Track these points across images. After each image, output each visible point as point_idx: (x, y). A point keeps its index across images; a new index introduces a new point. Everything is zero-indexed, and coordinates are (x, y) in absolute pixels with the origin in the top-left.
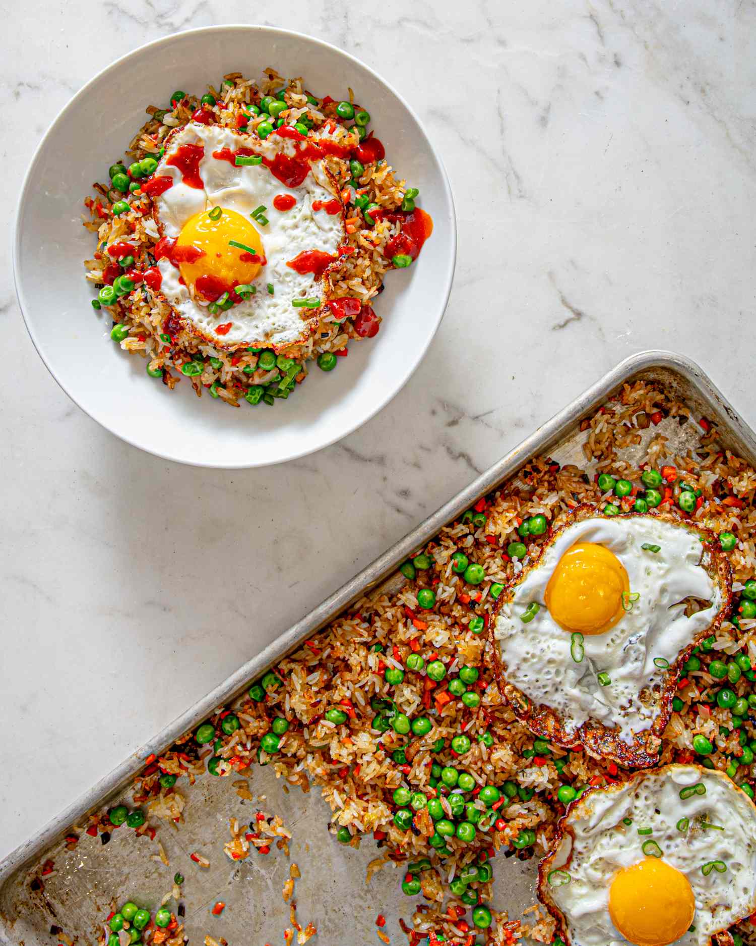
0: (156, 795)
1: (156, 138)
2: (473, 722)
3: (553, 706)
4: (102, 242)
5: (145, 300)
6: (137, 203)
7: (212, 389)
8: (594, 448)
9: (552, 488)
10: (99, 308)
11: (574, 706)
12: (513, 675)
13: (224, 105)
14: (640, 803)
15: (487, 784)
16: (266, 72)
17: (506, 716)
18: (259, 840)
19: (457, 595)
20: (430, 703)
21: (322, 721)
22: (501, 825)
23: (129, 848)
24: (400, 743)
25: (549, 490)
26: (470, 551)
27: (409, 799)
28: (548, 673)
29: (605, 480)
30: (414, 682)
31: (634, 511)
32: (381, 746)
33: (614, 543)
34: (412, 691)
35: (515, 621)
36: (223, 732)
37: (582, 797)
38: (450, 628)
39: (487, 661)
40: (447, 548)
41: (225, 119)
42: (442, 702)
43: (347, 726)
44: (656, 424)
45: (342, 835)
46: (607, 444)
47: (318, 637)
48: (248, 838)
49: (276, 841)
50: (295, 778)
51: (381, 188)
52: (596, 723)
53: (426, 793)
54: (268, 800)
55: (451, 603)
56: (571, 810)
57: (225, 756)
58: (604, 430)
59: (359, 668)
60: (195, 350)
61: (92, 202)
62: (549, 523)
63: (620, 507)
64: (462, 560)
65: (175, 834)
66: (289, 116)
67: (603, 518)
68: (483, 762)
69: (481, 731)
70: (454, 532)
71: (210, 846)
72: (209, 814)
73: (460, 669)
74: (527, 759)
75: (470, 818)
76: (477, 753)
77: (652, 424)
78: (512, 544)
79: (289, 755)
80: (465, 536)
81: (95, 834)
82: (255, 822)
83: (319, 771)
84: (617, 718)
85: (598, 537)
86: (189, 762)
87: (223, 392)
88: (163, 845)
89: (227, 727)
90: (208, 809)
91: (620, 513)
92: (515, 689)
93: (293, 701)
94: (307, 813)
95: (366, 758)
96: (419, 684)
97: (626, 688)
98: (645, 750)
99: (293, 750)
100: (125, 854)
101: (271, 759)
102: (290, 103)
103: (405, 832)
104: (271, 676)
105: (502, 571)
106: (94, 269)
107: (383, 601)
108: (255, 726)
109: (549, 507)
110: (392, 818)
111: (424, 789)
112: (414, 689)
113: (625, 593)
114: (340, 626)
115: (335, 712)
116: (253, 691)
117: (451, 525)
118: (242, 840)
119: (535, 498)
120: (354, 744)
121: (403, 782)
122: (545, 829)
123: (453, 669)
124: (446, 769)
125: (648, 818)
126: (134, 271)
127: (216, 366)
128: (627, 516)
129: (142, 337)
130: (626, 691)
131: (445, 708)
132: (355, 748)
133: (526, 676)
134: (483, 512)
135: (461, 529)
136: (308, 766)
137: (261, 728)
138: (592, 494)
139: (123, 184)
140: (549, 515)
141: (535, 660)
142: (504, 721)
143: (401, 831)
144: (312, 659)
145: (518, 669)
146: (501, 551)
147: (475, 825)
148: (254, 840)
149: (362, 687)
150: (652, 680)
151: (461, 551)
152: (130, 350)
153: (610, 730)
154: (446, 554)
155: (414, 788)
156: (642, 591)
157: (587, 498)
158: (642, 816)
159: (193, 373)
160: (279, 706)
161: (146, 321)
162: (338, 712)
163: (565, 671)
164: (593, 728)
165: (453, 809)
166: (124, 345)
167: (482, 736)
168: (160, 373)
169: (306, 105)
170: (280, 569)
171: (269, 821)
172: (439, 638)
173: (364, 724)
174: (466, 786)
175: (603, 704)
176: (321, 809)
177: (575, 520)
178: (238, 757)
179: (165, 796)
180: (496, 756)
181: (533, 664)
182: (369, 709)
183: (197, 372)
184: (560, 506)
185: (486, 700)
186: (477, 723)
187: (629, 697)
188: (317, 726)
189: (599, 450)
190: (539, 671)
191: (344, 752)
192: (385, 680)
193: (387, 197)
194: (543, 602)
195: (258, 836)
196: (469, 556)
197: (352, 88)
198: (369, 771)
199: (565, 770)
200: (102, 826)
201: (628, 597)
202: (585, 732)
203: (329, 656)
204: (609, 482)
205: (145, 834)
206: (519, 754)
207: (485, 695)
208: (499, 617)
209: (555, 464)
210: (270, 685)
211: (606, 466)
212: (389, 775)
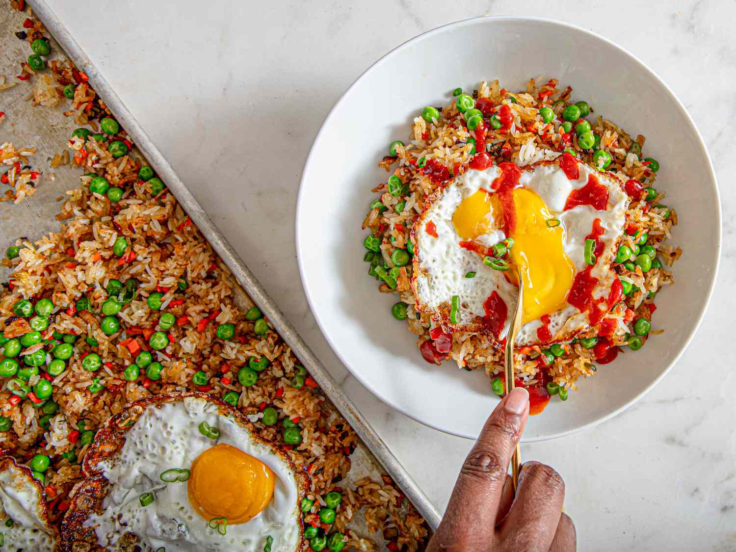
0: (58, 81)
1: (614, 145)
2: (112, 374)
3: (124, 450)
4: (515, 98)
5: (458, 142)
6: (552, 131)
7: (378, 204)
8: (365, 488)
9: (327, 450)
10: (455, 95)
11: (123, 469)
12: (152, 414)
13: (647, 211)
14: (28, 534)
15: (54, 386)
16: (679, 249)
17: (116, 405)
18: (13, 175)
19: (229, 360)
20: (132, 334)
21: (116, 233)
22: (14, 401)
23: (12, 56)
24: (96, 306)
25: (325, 447)
26: (269, 373)
27: (41, 314)
28: (153, 447)
29: (335, 499)
30: (150, 319)
31: (305, 526)
32: (92, 288)
33: (273, 509)
34: (142, 317)
35: (201, 416)
36: (110, 142)
37: (34, 480)
38: (199, 352)
39: (166, 388)
40: (272, 352)
41: (635, 213)
42: (130, 346)
43: (112, 257)
44: (387, 546)
45: (13, 251)
46: (370, 500)
47: (194, 229)
48: (17, 164)
49: (12, 189)
50: (68, 207)
51: (570, 365)
52: (108, 490)
53: (47, 329)
54: (50, 182)
55: (222, 355)
56: (23, 469)
57: (88, 144)
58: (381, 498)
59: (162, 268)
60: (412, 189)
61: (554, 86)
62: (294, 447)
63: (309, 513)
64: (260, 366)
65: (23, 97)
66: (637, 276)
67: (298, 500)
68: (75, 383)
69: (103, 382)
70: (286, 358)
71: (10, 130)
72: (40, 129)
73: (160, 362)
74: (77, 424)
75: (21, 371)
76: (82, 378)
77: (388, 542)
78: (275, 412)
79: (89, 203)
80: (283, 369)
81: (25, 26)
82: (31, 170)
83: (72, 230)
84: (111, 511)
85: (279, 495)
86: (85, 111)
87: (374, 215)
88: (14, 87)
89: (115, 146)
90: (45, 127)
91: (304, 514)
92: (139, 415)
93: (134, 207)
94: (37, 218)
95: (80, 274)
96: (148, 324)
97: (138, 521)
98: (77, 540)
99: (93, 206)
100: (7, 53)
101: (85, 186)
102: (649, 274)
103: (12, 310)
104: (160, 186)
105: (251, 402)
106: (491, 89)
107: (226, 291)
108: (114, 171)
109: (309, 448)
110: (25, 298)
111: (50, 328)
112: (143, 320)
113: (226, 521)
114: (204, 251)
115: (124, 246)
116: (147, 170)
117: (293, 355)
118: (15, 159)
119: (317, 434)
120: (94, 263)
121: (59, 308)
122: (12, 440)
123: (161, 356)
124: (70, 348)
125: (12, 542)
126: (486, 130)
127: (397, 208)
128: (300, 521)
129: (426, 137)
130: (135, 520)
131: (123, 348)
132: (90, 264)
133: (151, 426)
134: (305, 385)
135: (289, 365)
136: (78, 219)
137: (112, 177)
138: (323, 487)
139: (570, 115)
140: (302, 447)
141: (165, 435)
142: (112, 403)
143: (13, 307)
144: (173, 224)
145: (157, 419)
146: (268, 402)
147: (15, 376)
148: (14, 169)
149: (146, 271)
150: (145, 545)
151: (269, 364)
152: (414, 125)
153: (100, 504)
154: (266, 351)
155: (52, 318)
156: (228, 537)
157: (319, 481)
158: (15, 536)
159: (391, 186)
160: (133, 193)
161: (439, 143)
162: (124, 249)
163: (154, 463)
164: (103, 487)
165: (29, 355)
166: (418, 120)
167: (98, 382)
168: (393, 154)
169: (647, 290)
170: (259, 194)
171: (32, 184)
172: (188, 344)
173: (113, 272)
174: (52, 368)
175: (125, 496)
176: (40, 231)
177: (296, 472)
178: (87, 156)
179: (57, 89)
180: (78, 396)
181: (161, 433)
182: (127, 277)
183: (392, 190)
184: (310, 457)
185: (131, 387)
186: (110, 378)
187: (129, 524)
188: (112, 229)
189: (364, 492)
190: (155, 438)
191: (86, 254)
192: (152, 292)
193: (560, 371)
194: (220, 442)
195: (18, 173)
196: (264, 371)
197: (664, 333)
198: (68, 278)
199: (64, 461)
200: (33, 32)
201: (222, 523)
202: (99, 480)
203: (177, 240)
204: (333, 503)
205: (24, 71)
206: (81, 417)
207: (137, 386)
208: (205, 402)
209: (352, 450)
210: (151, 185)
211: (348, 499)
212: (64, 296)
